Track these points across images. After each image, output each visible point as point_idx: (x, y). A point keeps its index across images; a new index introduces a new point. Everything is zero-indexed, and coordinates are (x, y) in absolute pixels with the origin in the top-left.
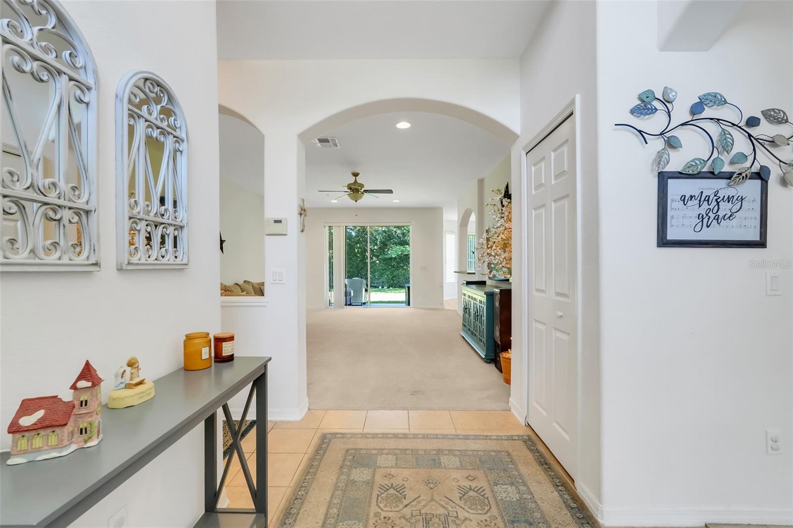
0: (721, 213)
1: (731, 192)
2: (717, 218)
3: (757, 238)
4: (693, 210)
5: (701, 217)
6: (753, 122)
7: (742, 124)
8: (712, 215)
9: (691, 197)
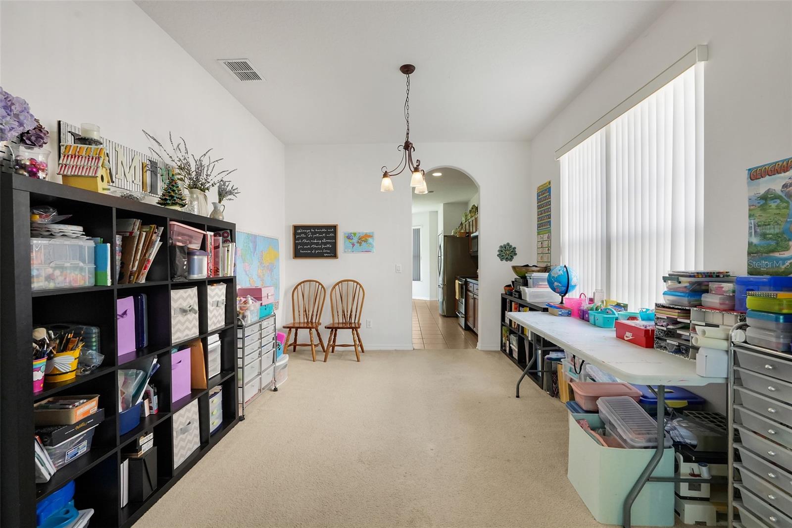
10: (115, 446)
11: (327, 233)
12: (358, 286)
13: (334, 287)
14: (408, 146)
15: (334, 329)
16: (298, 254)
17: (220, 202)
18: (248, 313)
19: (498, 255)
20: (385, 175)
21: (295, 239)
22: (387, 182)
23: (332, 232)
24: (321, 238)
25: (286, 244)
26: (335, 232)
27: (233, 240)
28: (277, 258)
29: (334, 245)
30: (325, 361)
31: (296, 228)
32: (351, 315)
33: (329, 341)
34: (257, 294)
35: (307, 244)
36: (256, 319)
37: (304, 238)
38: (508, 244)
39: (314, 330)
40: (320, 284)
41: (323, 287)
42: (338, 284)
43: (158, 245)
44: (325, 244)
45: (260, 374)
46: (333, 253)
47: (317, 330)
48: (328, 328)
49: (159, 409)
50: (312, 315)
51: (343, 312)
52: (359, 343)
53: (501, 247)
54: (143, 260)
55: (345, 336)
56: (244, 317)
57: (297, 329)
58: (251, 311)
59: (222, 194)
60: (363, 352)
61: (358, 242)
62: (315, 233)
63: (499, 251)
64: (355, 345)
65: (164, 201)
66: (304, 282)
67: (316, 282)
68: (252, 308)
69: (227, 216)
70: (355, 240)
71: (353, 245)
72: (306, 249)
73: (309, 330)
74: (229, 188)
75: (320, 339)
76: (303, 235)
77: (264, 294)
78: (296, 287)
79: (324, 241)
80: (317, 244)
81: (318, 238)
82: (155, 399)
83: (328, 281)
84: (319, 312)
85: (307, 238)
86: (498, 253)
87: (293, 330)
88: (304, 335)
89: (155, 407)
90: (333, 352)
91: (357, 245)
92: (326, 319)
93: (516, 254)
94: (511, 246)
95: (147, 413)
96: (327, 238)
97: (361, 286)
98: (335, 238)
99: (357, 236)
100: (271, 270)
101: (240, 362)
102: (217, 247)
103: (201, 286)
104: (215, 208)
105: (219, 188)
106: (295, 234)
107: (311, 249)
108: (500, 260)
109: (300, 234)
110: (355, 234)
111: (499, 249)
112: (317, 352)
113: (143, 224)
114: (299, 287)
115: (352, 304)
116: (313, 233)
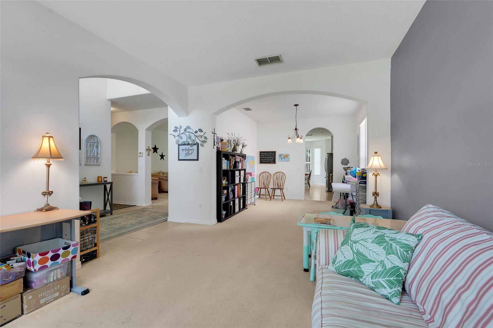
0: (190, 153)
1: (191, 148)
2: (189, 154)
3: (196, 158)
4: (184, 152)
5: (186, 154)
6: (196, 132)
7: (193, 132)
8: (188, 153)
9: (184, 149)
10: (229, 200)
11: (272, 154)
12: (283, 174)
13: (274, 175)
14: (296, 129)
15: (274, 189)
16: (261, 162)
17: (243, 148)
18: (248, 179)
19: (341, 163)
20: (289, 138)
21: (260, 157)
22: (290, 140)
23: (273, 154)
24: (270, 156)
25: (257, 158)
26: (275, 154)
27: (245, 159)
28: (254, 163)
29: (275, 159)
30: (270, 200)
31: (261, 152)
32: (280, 185)
33: (272, 193)
34: (250, 174)
35: (265, 158)
36: (250, 181)
37: (264, 156)
38: (345, 158)
39: (266, 189)
40: (269, 173)
41: (270, 174)
42: (276, 173)
43: (234, 161)
44: (271, 158)
45: (251, 198)
46: (274, 162)
47: (268, 190)
48: (272, 189)
49: (233, 197)
50: (266, 185)
51: (278, 184)
52: (283, 196)
53: (342, 160)
54: (232, 164)
55: (278, 192)
56: (248, 180)
57: (261, 188)
58: (249, 179)
59: (243, 146)
60: (285, 199)
61: (284, 158)
62: (268, 154)
63: (341, 161)
64: (281, 196)
65: (233, 151)
66: (263, 172)
67: (268, 172)
68: (250, 178)
69: (244, 153)
70: (282, 157)
71: (282, 159)
72: (265, 160)
73: (265, 189)
74: (245, 145)
75: (269, 193)
76: (263, 155)
77: (252, 175)
78: (261, 174)
79: (271, 157)
80: (268, 158)
81: (269, 156)
82: (232, 195)
83: (272, 173)
84: (269, 183)
85: (265, 156)
86: (341, 162)
87: (259, 189)
88: (263, 191)
89: (232, 197)
90: (273, 198)
91: (283, 159)
92: (271, 186)
93: (349, 163)
94: (346, 159)
95: (231, 198)
96: (272, 156)
97: (284, 174)
98: (275, 156)
99: (283, 155)
100: (252, 168)
101: (247, 193)
102: (242, 161)
103: (240, 170)
104: (241, 150)
105: (242, 145)
106: (260, 154)
107: (266, 160)
108: (342, 165)
109: (262, 155)
110: (282, 155)
111: (341, 160)
112: (268, 198)
113: (232, 157)
114: (262, 174)
115: (281, 181)
116: (267, 154)
